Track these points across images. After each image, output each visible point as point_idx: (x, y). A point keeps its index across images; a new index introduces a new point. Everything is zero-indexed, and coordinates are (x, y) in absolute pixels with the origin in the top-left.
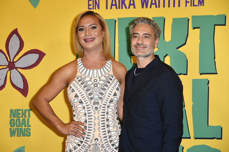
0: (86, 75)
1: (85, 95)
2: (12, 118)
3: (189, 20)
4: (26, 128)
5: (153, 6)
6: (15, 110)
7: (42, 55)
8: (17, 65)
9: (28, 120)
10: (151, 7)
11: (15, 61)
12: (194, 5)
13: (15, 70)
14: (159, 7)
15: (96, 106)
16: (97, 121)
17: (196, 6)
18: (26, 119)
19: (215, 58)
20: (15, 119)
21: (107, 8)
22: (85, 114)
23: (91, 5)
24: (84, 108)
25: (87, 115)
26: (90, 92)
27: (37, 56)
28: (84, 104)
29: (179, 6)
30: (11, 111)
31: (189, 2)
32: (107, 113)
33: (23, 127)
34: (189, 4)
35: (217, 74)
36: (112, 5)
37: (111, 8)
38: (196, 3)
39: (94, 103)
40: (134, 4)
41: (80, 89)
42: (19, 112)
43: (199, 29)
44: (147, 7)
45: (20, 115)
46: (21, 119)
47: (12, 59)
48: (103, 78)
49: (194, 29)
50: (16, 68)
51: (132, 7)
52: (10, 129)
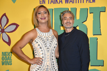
0: (42, 35)
1: (43, 45)
2: (3, 56)
3: (88, 9)
4: (10, 61)
5: (71, 2)
6: (4, 52)
7: (17, 26)
8: (5, 31)
9: (11, 57)
10: (70, 3)
11: (4, 29)
12: (90, 2)
13: (4, 33)
14: (74, 3)
15: (48, 50)
16: (48, 57)
17: (92, 2)
18: (10, 56)
19: (100, 27)
20: (4, 56)
21: (49, 3)
22: (43, 54)
23: (41, 2)
24: (42, 51)
25: (44, 54)
26: (45, 43)
27: (15, 26)
28: (42, 49)
29: (83, 2)
30: (3, 53)
31: (88, 1)
32: (53, 53)
33: (8, 61)
34: (88, 2)
35: (101, 35)
36: (51, 2)
37: (51, 3)
38: (91, 1)
39: (47, 48)
40: (62, 2)
41: (41, 42)
42: (6, 53)
43: (93, 14)
44: (68, 3)
45: (7, 55)
46: (7, 57)
47: (3, 28)
48: (50, 37)
49: (90, 13)
50: (5, 32)
51: (61, 3)
52: (2, 62)
